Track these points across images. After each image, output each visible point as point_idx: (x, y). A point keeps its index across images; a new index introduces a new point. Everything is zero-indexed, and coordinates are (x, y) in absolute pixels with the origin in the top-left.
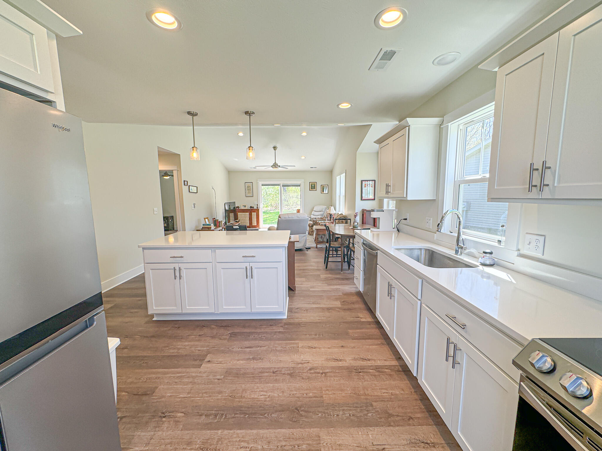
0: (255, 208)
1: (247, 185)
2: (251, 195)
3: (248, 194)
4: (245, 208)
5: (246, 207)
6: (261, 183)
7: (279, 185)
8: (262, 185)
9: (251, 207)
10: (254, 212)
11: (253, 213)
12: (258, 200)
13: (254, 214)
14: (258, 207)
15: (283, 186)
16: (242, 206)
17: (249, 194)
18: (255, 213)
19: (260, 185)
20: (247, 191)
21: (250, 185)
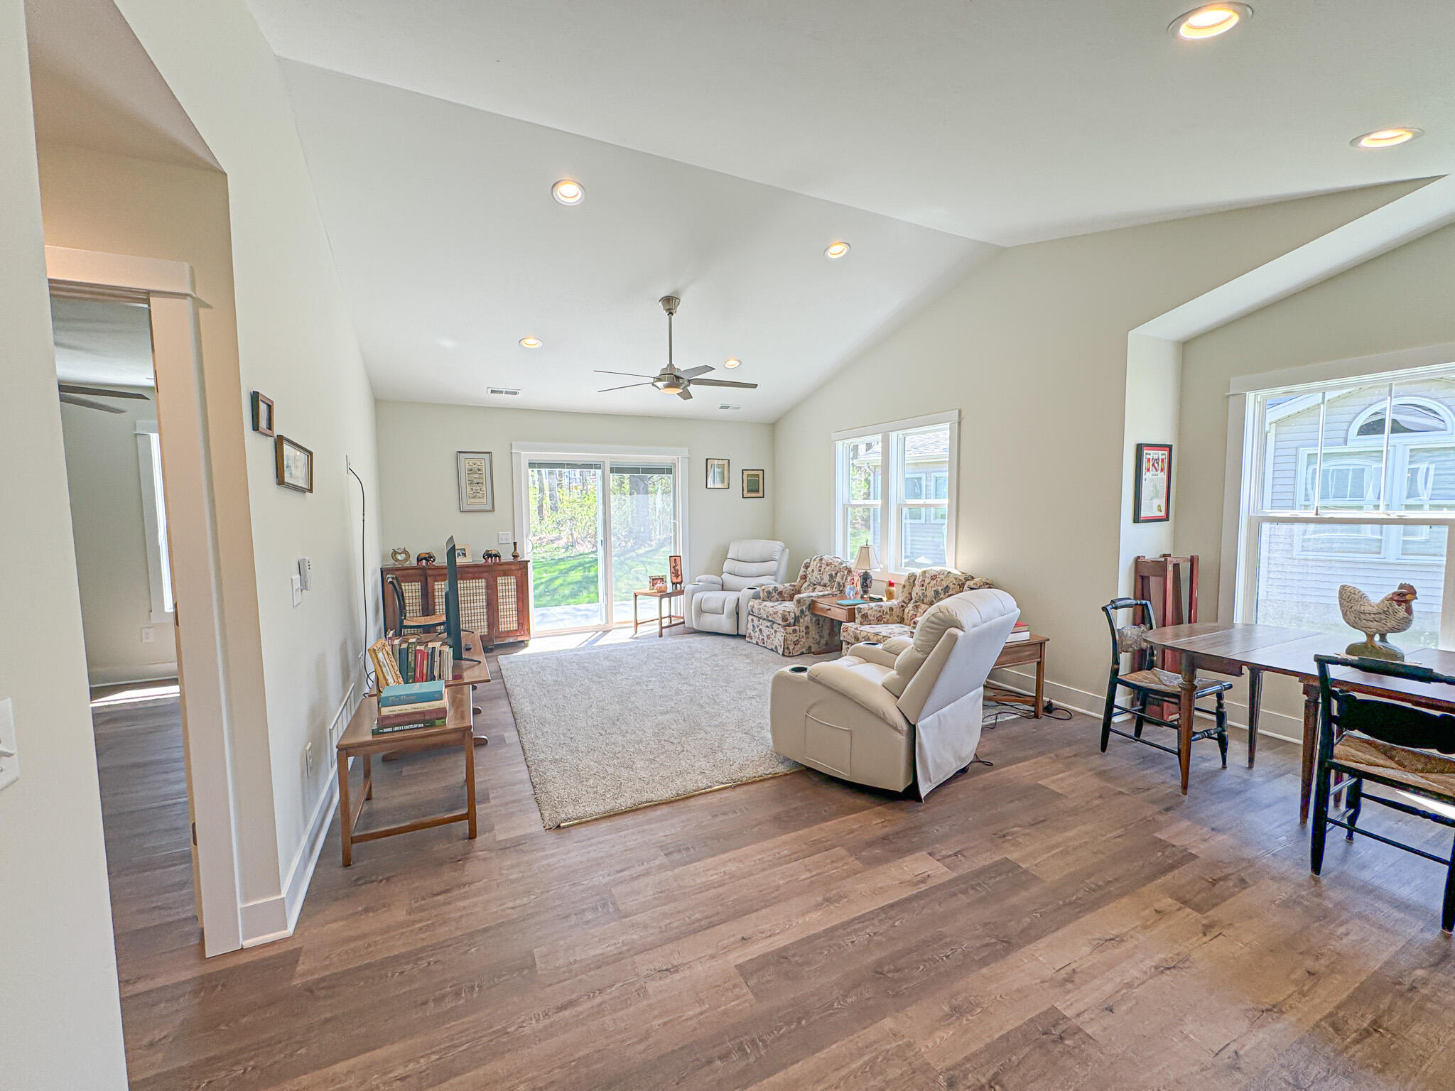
0: (507, 557)
1: (466, 462)
2: (482, 503)
3: (472, 500)
4: (461, 561)
5: (465, 555)
6: (525, 456)
7: (597, 466)
8: (532, 465)
9: (488, 555)
10: (506, 574)
11: (500, 580)
12: (515, 524)
13: (507, 585)
14: (520, 553)
15: (612, 470)
17: (477, 500)
18: (512, 580)
19: (524, 464)
20: (466, 489)
21: (482, 462)
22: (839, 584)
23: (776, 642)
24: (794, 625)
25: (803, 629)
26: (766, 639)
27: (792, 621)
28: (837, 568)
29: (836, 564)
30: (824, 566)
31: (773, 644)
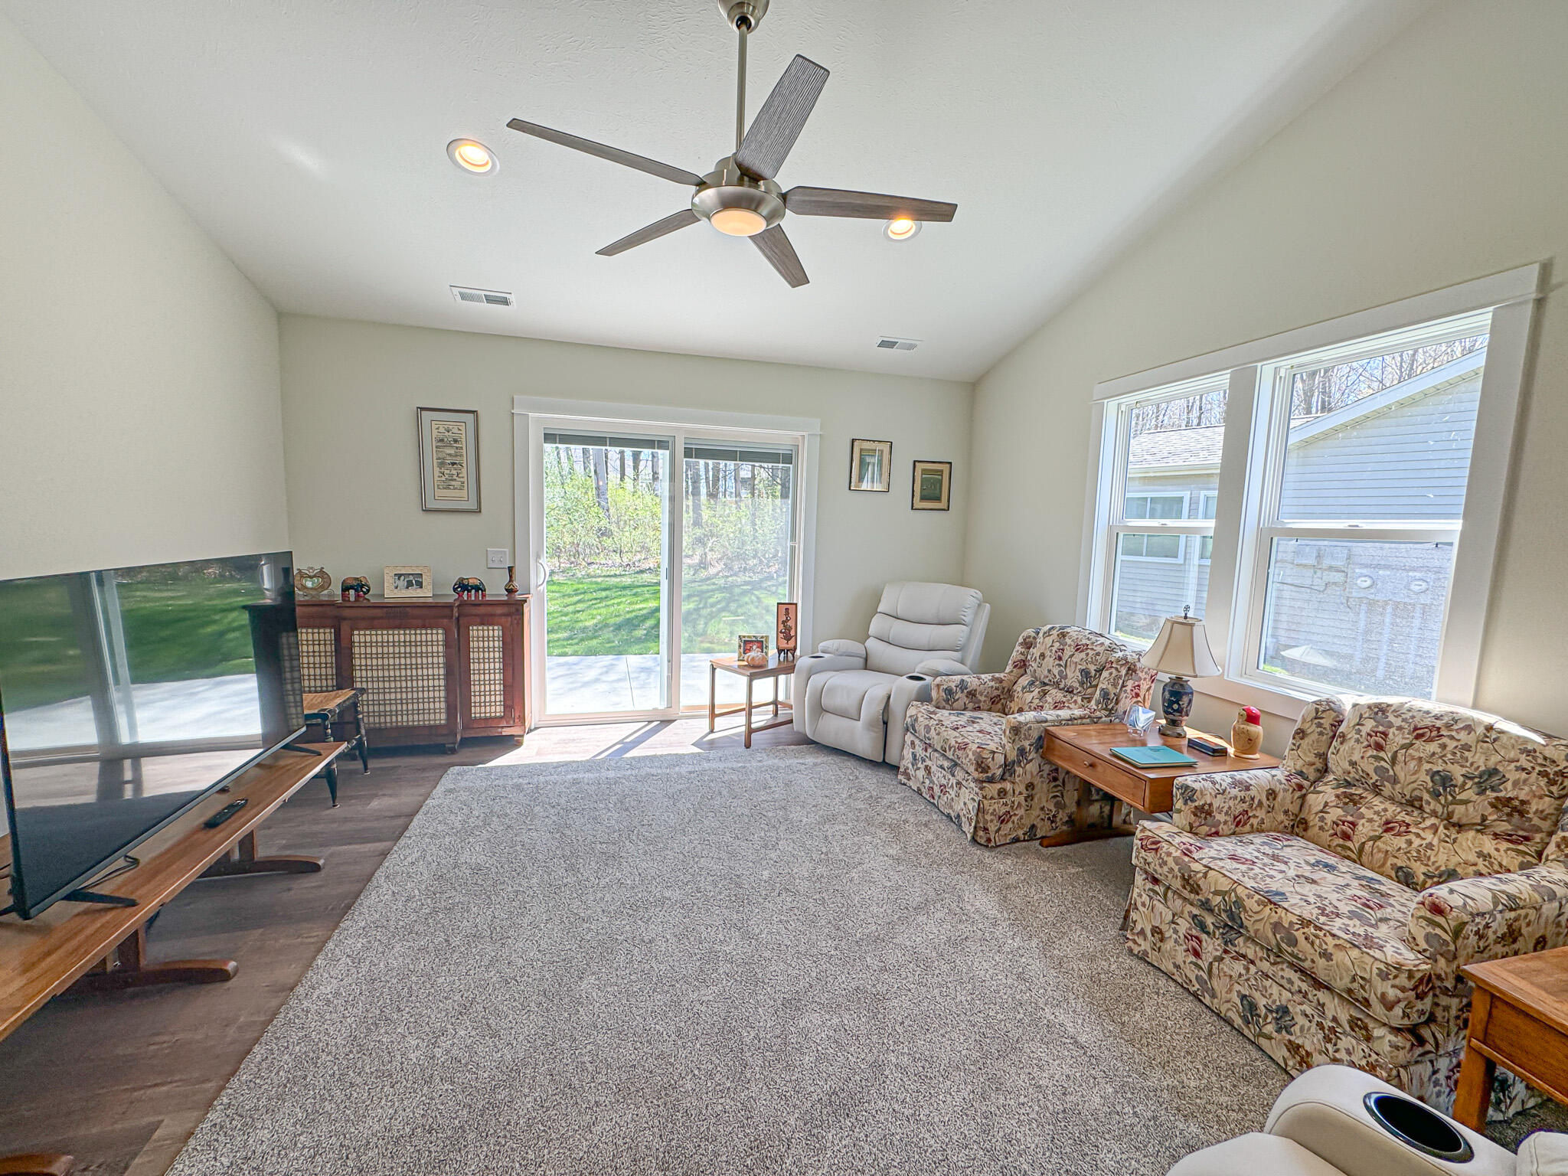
0: (495, 590)
1: (434, 426)
2: (463, 498)
4: (414, 593)
5: (420, 585)
6: (538, 420)
7: (662, 444)
8: (549, 438)
9: (462, 586)
10: (486, 620)
11: (475, 631)
12: (515, 534)
13: (486, 641)
14: (516, 584)
16: (389, 581)
17: (450, 492)
19: (535, 435)
20: (433, 471)
22: (1105, 695)
23: (958, 806)
24: (1003, 779)
25: (1020, 788)
26: (937, 789)
27: (999, 772)
28: (1101, 659)
29: (1099, 649)
30: (1068, 652)
31: (951, 807)
